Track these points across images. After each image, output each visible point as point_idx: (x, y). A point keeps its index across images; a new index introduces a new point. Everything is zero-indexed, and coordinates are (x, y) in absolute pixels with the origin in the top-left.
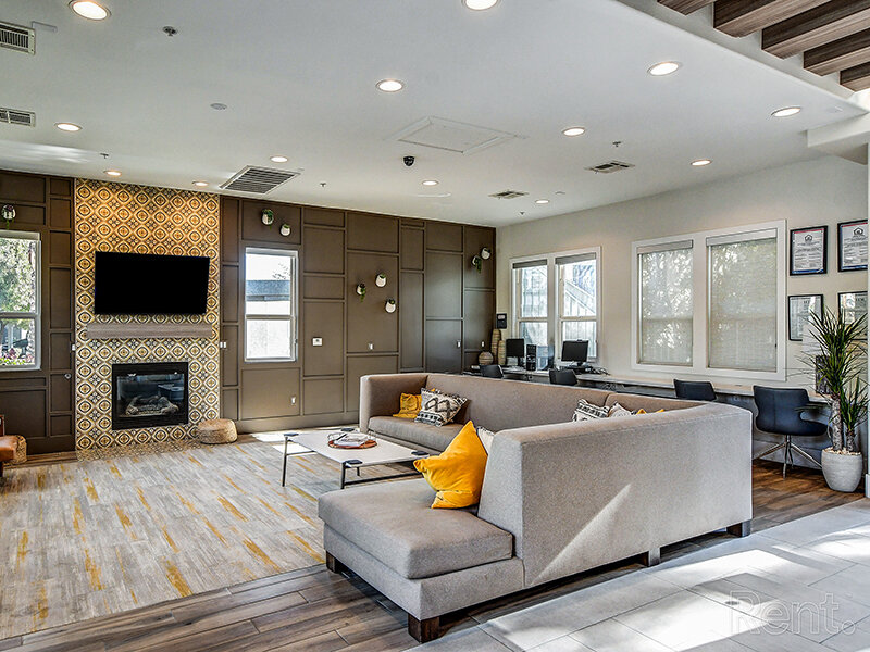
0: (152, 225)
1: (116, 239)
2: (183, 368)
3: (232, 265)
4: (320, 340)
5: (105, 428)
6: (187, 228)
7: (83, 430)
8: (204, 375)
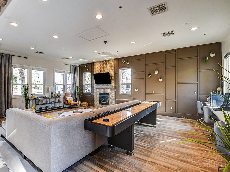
0: (104, 67)
1: (99, 71)
2: (108, 94)
3: (117, 73)
4: (137, 90)
5: (98, 104)
6: (109, 67)
7: (95, 104)
8: (112, 96)
